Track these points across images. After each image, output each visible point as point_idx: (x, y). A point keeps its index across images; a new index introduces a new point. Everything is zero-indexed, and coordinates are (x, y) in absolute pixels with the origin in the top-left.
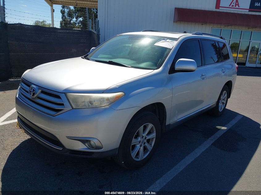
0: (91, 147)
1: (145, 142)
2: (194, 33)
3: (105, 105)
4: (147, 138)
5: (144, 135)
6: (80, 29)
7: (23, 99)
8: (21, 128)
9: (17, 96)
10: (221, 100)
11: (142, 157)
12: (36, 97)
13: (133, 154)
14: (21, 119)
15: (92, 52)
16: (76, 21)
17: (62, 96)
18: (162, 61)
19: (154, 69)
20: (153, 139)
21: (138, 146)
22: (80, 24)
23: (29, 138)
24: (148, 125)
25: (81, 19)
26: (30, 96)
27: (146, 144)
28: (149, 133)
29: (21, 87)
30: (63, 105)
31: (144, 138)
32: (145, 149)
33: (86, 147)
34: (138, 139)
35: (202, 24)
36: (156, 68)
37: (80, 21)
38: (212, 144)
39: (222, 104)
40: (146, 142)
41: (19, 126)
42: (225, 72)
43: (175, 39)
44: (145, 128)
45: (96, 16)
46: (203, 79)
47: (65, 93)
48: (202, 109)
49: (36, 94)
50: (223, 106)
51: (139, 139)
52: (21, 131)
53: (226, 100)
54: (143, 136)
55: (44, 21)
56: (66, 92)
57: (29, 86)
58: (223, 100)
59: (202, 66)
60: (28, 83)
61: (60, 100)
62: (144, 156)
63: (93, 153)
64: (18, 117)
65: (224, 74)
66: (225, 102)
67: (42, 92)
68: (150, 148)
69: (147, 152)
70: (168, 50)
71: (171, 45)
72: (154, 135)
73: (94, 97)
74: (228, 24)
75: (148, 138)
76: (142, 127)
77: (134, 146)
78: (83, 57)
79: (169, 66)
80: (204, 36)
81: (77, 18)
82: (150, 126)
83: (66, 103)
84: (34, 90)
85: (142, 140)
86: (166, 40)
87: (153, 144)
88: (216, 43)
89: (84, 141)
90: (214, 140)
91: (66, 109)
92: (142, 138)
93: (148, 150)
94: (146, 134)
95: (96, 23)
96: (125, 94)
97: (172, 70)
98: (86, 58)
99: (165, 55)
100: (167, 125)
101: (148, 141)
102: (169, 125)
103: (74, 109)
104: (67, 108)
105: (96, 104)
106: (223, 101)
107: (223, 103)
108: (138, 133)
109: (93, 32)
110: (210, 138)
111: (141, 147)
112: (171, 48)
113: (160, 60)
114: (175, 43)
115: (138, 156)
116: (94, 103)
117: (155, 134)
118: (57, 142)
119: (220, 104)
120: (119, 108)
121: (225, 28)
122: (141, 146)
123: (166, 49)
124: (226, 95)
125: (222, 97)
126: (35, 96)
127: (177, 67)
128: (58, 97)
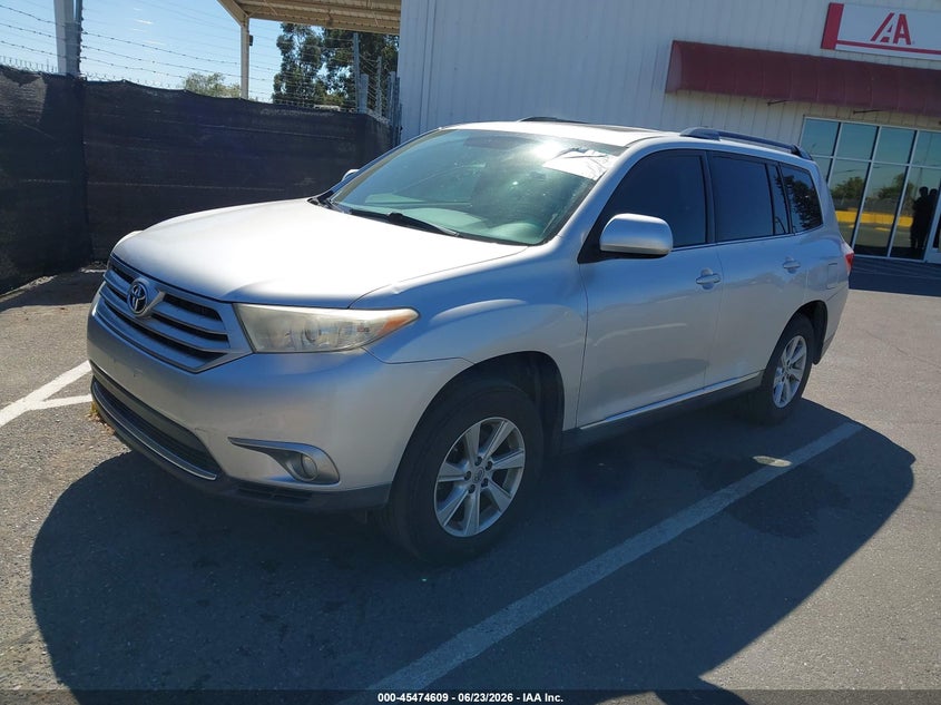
0: (303, 474)
1: (486, 480)
2: (690, 130)
3: (354, 346)
4: (493, 468)
5: (482, 455)
6: (338, 108)
7: (112, 320)
8: (103, 421)
9: (94, 313)
10: (785, 366)
11: (474, 526)
12: (146, 315)
13: (444, 515)
14: (100, 386)
15: (346, 182)
16: (329, 77)
17: (224, 311)
18: (561, 217)
19: (529, 245)
20: (515, 470)
21: (463, 488)
22: (341, 90)
23: (125, 451)
24: (498, 423)
25: (345, 72)
26: (130, 311)
27: (491, 487)
28: (503, 451)
29: (108, 285)
30: (224, 338)
31: (484, 464)
32: (487, 502)
33: (286, 474)
34: (461, 466)
35: (769, 104)
36: (540, 241)
37: (342, 78)
38: (725, 510)
39: (786, 381)
40: (490, 478)
41: (99, 415)
42: (798, 271)
43: (615, 150)
44: (487, 431)
45: (393, 63)
46: (707, 287)
47: (232, 303)
48: (706, 392)
49: (149, 304)
50: (792, 391)
51: (467, 467)
52: (105, 431)
53: (803, 368)
54: (480, 458)
55: (216, 76)
56: (237, 299)
57: (130, 280)
58: (794, 366)
59: (707, 243)
60: (128, 271)
61: (219, 323)
62: (481, 523)
63: (309, 494)
64: (94, 379)
65: (793, 276)
66: (799, 376)
67: (168, 299)
68: (503, 500)
69: (493, 512)
70: (584, 185)
71: (598, 169)
72: (517, 459)
73: (318, 318)
74: (863, 106)
75: (498, 465)
76: (476, 428)
77: (448, 489)
78: (315, 198)
79: (583, 237)
80: (723, 142)
81: (330, 68)
82: (506, 428)
83: (235, 335)
84: (142, 293)
85: (475, 471)
86: (584, 151)
87: (514, 490)
88: (770, 167)
89: (282, 453)
90: (737, 497)
91: (233, 353)
92: (477, 464)
93: (496, 508)
94: (490, 453)
95: (391, 89)
96: (419, 317)
97: (592, 251)
98: (324, 201)
99: (573, 200)
100: (570, 431)
101: (500, 477)
102: (576, 431)
103: (259, 353)
104: (237, 349)
105: (325, 341)
106: (791, 372)
107: (792, 379)
108: (462, 446)
109: (375, 120)
110: (723, 491)
111: (473, 496)
112: (595, 179)
113: (554, 216)
114: (611, 163)
115: (460, 523)
116: (319, 339)
117: (523, 455)
118: (202, 457)
119: (779, 382)
120: (396, 357)
121: (853, 120)
122: (471, 490)
123: (579, 179)
124: (804, 351)
125: (785, 358)
126: (146, 309)
127: (608, 241)
128: (213, 315)
